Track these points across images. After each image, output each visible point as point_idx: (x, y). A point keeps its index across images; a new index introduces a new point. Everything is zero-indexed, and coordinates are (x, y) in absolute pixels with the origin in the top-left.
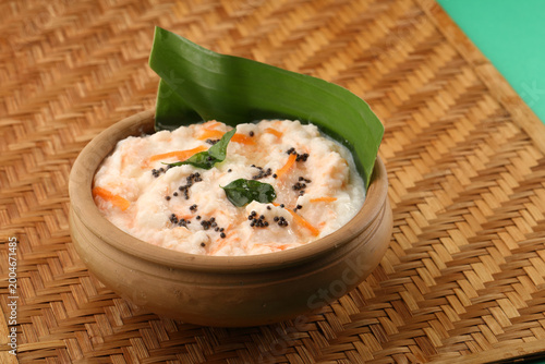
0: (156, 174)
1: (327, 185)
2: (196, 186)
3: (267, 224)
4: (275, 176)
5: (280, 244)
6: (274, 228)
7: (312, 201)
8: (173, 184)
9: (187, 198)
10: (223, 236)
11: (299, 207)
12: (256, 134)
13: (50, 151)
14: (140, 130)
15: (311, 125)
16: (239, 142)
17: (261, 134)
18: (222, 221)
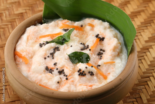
0: (41, 46)
1: (111, 55)
2: (57, 53)
3: (85, 75)
4: (90, 50)
5: (90, 84)
6: (88, 76)
7: (105, 63)
8: (47, 52)
9: (53, 58)
10: (67, 79)
11: (99, 66)
12: (84, 26)
13: (4, 18)
14: (36, 22)
15: (106, 22)
16: (76, 30)
17: (85, 26)
18: (67, 71)
